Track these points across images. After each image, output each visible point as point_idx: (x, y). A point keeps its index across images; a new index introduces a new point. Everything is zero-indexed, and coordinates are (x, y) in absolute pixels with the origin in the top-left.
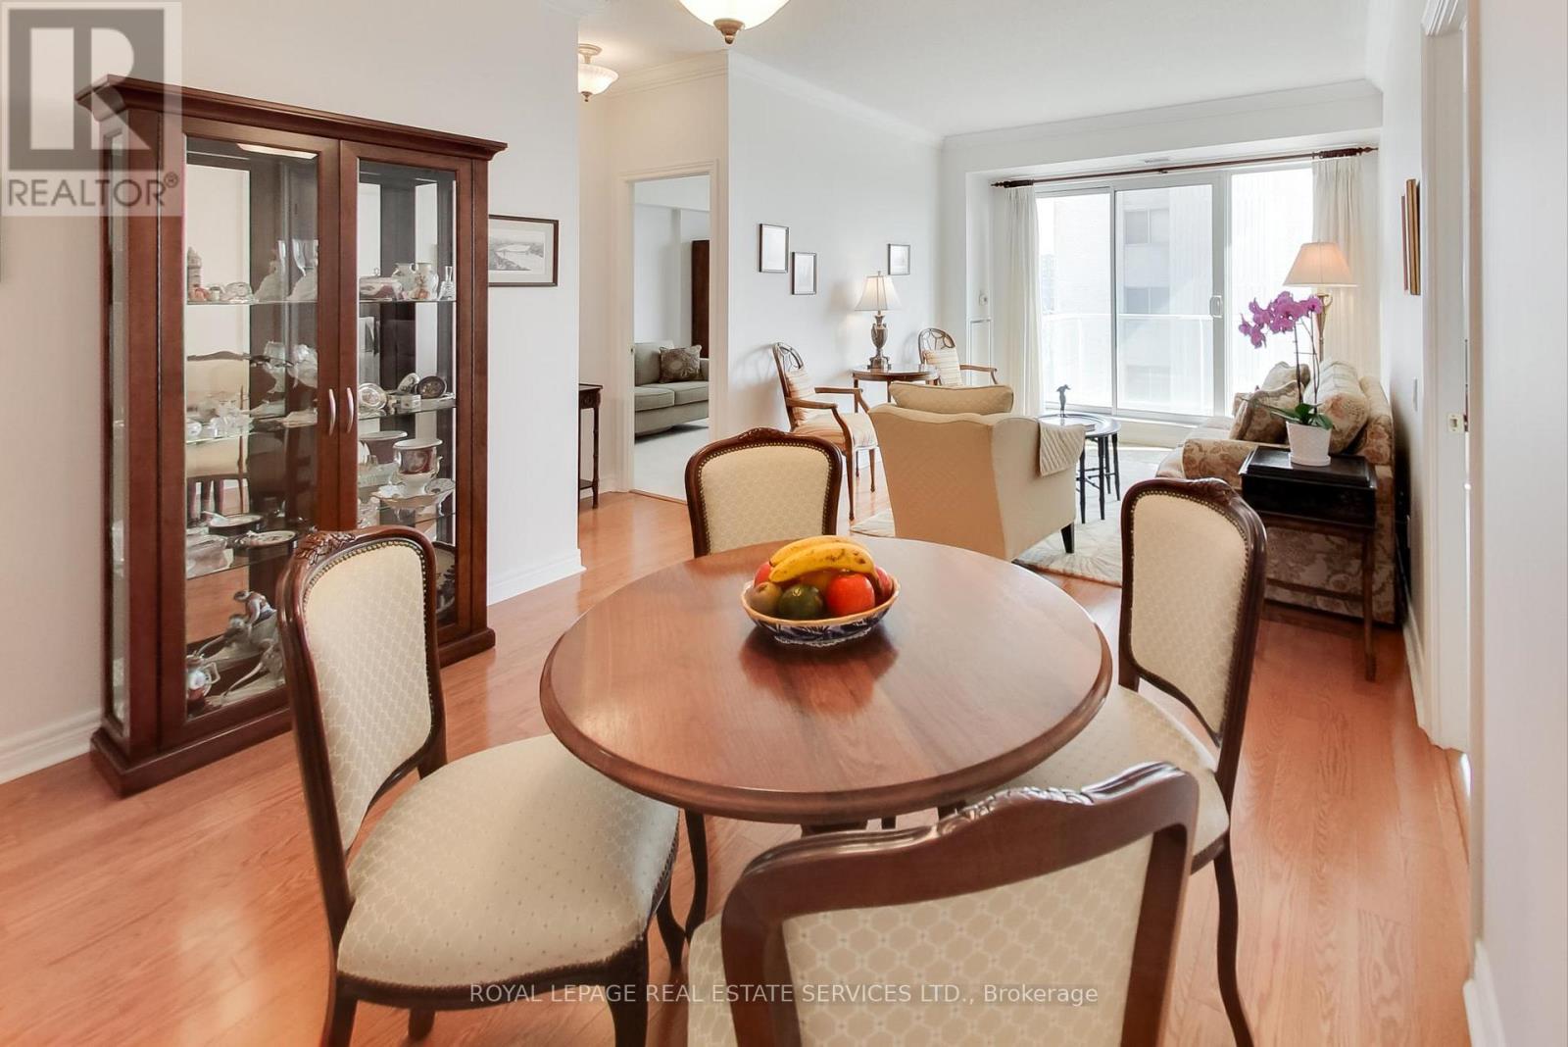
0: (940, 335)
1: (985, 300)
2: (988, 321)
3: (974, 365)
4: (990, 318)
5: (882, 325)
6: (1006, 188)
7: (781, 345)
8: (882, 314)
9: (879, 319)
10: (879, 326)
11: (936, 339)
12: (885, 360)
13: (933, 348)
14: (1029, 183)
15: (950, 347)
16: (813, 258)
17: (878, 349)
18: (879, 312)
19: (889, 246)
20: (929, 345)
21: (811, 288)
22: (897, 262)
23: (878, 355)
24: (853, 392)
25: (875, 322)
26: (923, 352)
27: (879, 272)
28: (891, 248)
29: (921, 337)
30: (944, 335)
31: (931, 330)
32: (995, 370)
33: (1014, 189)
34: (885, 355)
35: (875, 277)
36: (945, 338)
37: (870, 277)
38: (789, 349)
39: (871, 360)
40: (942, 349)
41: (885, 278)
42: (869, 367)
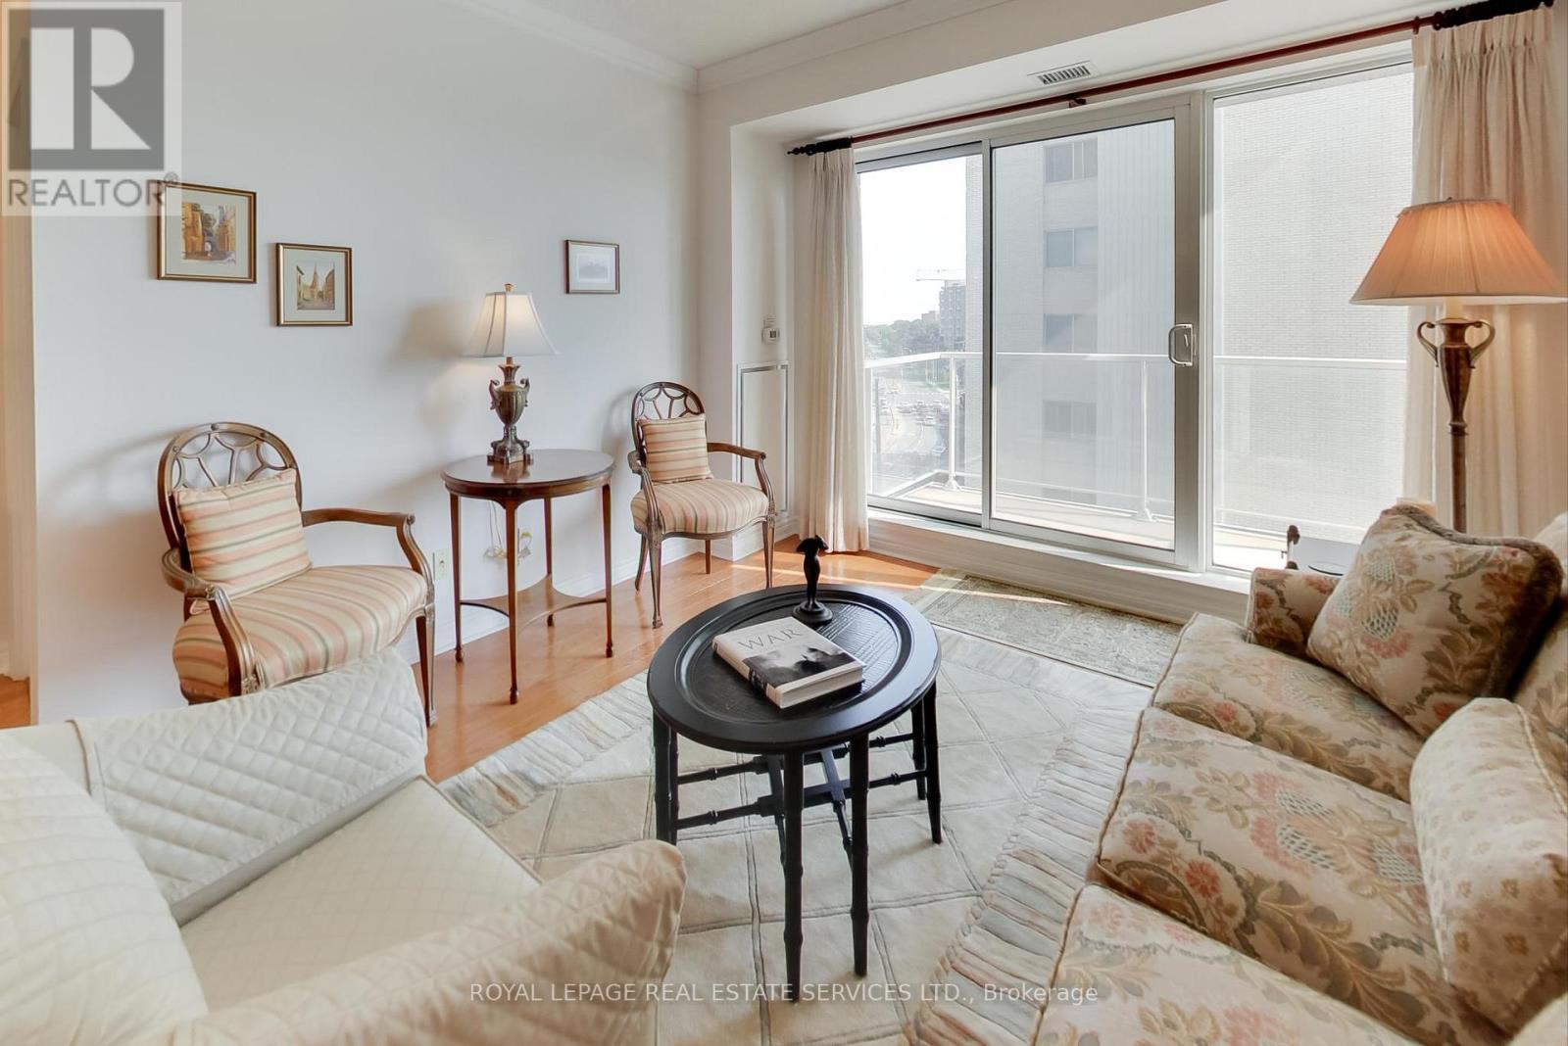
0: (680, 393)
1: (773, 334)
2: (783, 367)
3: (734, 444)
4: (786, 363)
5: (517, 383)
6: (810, 154)
7: (225, 427)
8: (515, 363)
9: (509, 371)
10: (506, 383)
11: (673, 399)
12: (519, 446)
13: (665, 415)
14: (845, 143)
15: (695, 414)
16: (341, 256)
17: (506, 429)
18: (509, 360)
19: (567, 243)
20: (659, 410)
21: (339, 314)
22: (590, 270)
23: (506, 437)
24: (397, 522)
25: (501, 378)
26: (638, 424)
27: (508, 286)
28: (572, 247)
29: (639, 397)
30: (686, 392)
31: (661, 385)
32: (763, 456)
33: (820, 155)
34: (519, 438)
35: (496, 294)
36: (688, 398)
37: (488, 295)
38: (257, 433)
39: (494, 445)
40: (681, 416)
41: (509, 297)
42: (491, 460)
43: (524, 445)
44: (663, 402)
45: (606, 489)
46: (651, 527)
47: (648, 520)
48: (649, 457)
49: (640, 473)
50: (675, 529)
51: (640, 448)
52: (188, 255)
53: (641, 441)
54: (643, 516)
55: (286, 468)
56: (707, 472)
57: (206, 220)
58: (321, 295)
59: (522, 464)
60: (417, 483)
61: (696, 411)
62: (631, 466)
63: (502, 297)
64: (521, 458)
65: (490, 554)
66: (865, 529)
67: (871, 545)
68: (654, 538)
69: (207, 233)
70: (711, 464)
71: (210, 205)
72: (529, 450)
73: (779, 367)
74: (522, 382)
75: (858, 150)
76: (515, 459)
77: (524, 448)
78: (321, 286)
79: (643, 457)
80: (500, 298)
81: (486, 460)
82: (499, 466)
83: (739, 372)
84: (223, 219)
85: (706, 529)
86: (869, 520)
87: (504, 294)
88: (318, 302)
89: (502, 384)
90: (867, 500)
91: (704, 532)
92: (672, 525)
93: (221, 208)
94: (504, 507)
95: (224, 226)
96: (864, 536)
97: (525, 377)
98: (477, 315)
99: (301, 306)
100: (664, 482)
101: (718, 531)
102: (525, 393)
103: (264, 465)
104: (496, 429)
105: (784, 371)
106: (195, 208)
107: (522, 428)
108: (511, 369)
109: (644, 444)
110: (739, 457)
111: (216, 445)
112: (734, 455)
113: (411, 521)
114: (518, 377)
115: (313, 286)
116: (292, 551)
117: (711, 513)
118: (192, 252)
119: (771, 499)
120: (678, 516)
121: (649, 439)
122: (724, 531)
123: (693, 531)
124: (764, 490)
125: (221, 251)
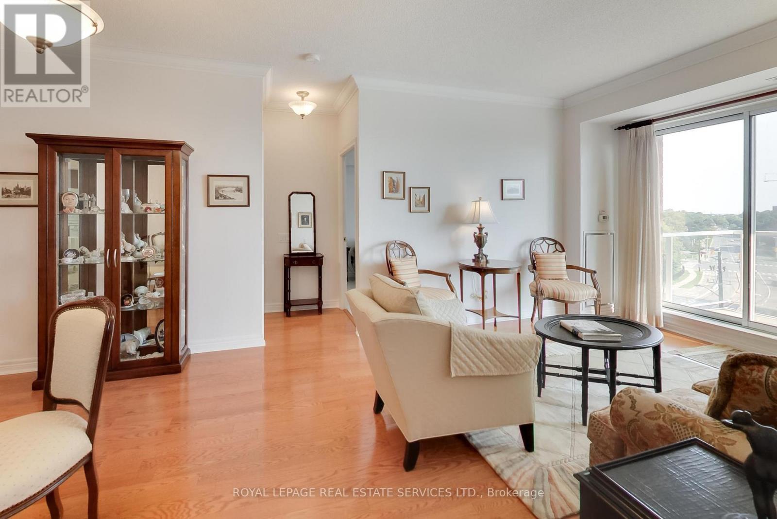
0: (553, 243)
1: (605, 217)
2: (611, 234)
3: (581, 266)
4: (613, 232)
5: (484, 234)
6: (627, 129)
7: (398, 242)
8: (482, 226)
9: (480, 229)
10: (480, 234)
11: (549, 245)
12: (484, 257)
13: (545, 251)
14: (649, 122)
15: (561, 252)
16: (427, 190)
17: (479, 249)
18: (481, 225)
19: (502, 180)
20: (542, 249)
21: (426, 209)
22: (511, 191)
23: (479, 253)
24: (446, 275)
25: (477, 231)
26: (533, 254)
27: (480, 198)
28: (504, 181)
29: (533, 243)
30: (556, 242)
31: (544, 239)
32: (595, 272)
33: (633, 130)
34: (484, 254)
35: (476, 201)
36: (557, 245)
37: (473, 201)
38: (406, 245)
39: (475, 255)
40: (554, 252)
41: (481, 202)
42: (474, 261)
43: (486, 256)
44: (545, 246)
45: (519, 274)
46: (538, 295)
47: (537, 291)
48: (537, 268)
49: (533, 272)
50: (549, 296)
51: (534, 264)
52: (390, 192)
53: (534, 261)
54: (535, 290)
55: (412, 256)
56: (566, 277)
57: (394, 181)
58: (421, 202)
59: (485, 263)
60: (450, 265)
61: (561, 251)
62: (529, 270)
63: (478, 202)
64: (485, 261)
65: (472, 295)
66: (660, 317)
67: (664, 326)
68: (539, 298)
69: (394, 185)
70: (568, 274)
71: (395, 177)
72: (488, 258)
73: (609, 234)
74: (485, 233)
75: (655, 125)
76: (483, 261)
77: (486, 257)
78: (421, 199)
79: (535, 268)
80: (478, 203)
81: (472, 261)
82: (477, 263)
83: (585, 235)
84: (397, 181)
85: (564, 298)
86: (663, 313)
87: (479, 201)
88: (421, 205)
89: (478, 234)
90: (662, 304)
91: (563, 299)
92: (547, 294)
93: (397, 178)
94: (481, 275)
95: (398, 183)
96: (660, 320)
97: (486, 232)
98: (470, 208)
99: (416, 206)
100: (544, 279)
101: (570, 300)
102: (486, 237)
103: (407, 254)
104: (476, 250)
105: (612, 235)
106: (391, 178)
107: (485, 250)
108: (481, 228)
109: (535, 262)
110: (584, 272)
111: (396, 247)
112: (581, 272)
113: (450, 276)
114: (484, 232)
115: (419, 200)
116: (416, 280)
117: (567, 292)
118: (391, 191)
119: (598, 292)
120: (550, 291)
121: (538, 260)
122: (573, 300)
123: (558, 298)
124: (595, 287)
125: (397, 191)
